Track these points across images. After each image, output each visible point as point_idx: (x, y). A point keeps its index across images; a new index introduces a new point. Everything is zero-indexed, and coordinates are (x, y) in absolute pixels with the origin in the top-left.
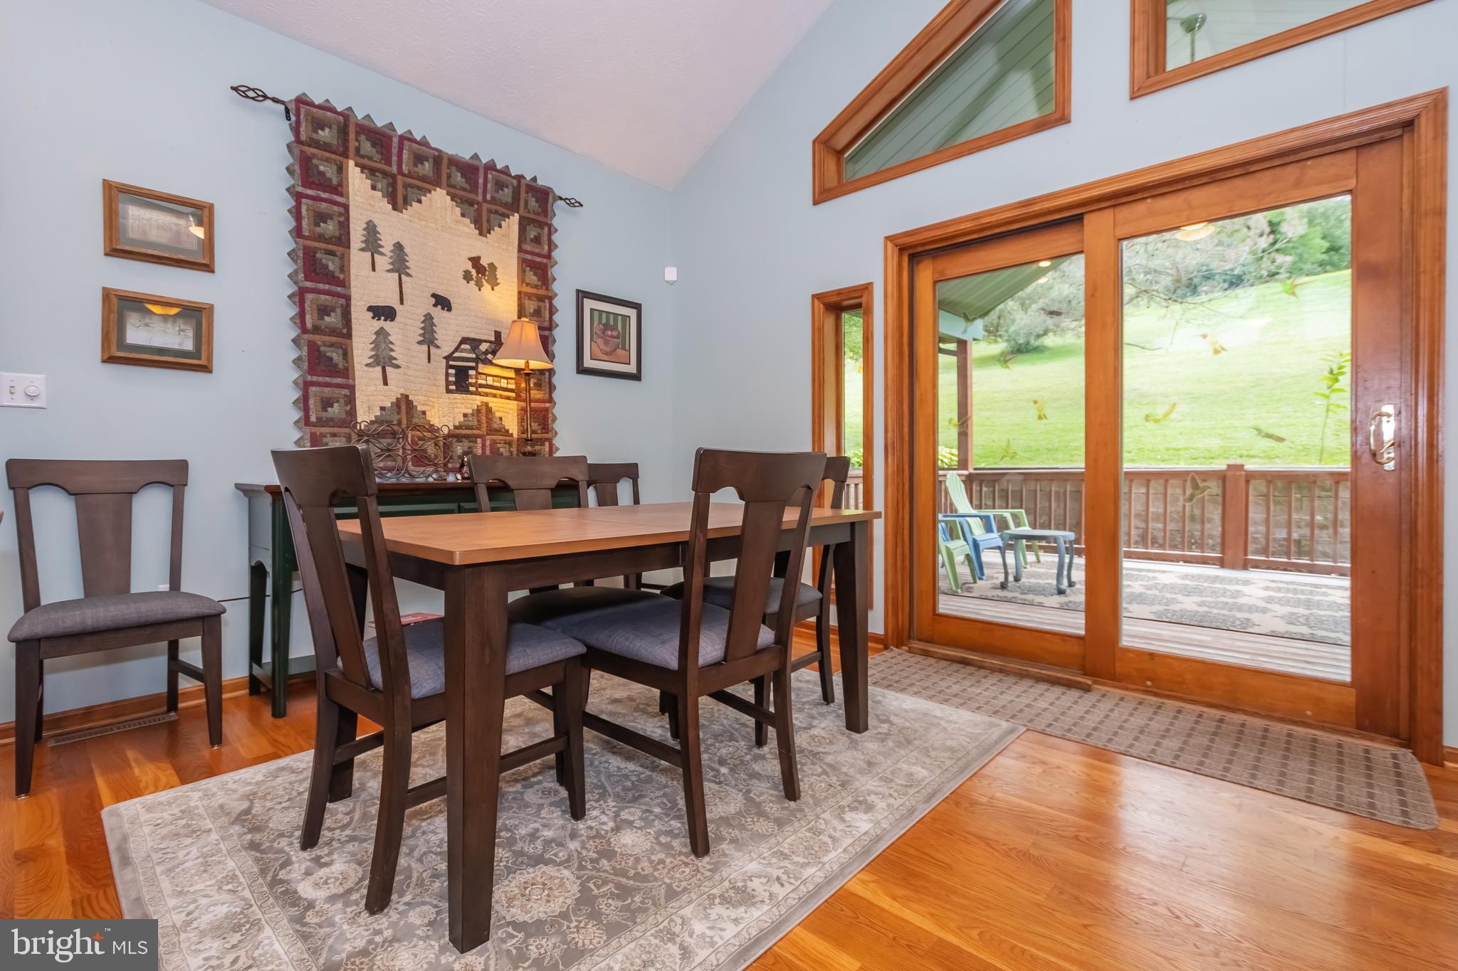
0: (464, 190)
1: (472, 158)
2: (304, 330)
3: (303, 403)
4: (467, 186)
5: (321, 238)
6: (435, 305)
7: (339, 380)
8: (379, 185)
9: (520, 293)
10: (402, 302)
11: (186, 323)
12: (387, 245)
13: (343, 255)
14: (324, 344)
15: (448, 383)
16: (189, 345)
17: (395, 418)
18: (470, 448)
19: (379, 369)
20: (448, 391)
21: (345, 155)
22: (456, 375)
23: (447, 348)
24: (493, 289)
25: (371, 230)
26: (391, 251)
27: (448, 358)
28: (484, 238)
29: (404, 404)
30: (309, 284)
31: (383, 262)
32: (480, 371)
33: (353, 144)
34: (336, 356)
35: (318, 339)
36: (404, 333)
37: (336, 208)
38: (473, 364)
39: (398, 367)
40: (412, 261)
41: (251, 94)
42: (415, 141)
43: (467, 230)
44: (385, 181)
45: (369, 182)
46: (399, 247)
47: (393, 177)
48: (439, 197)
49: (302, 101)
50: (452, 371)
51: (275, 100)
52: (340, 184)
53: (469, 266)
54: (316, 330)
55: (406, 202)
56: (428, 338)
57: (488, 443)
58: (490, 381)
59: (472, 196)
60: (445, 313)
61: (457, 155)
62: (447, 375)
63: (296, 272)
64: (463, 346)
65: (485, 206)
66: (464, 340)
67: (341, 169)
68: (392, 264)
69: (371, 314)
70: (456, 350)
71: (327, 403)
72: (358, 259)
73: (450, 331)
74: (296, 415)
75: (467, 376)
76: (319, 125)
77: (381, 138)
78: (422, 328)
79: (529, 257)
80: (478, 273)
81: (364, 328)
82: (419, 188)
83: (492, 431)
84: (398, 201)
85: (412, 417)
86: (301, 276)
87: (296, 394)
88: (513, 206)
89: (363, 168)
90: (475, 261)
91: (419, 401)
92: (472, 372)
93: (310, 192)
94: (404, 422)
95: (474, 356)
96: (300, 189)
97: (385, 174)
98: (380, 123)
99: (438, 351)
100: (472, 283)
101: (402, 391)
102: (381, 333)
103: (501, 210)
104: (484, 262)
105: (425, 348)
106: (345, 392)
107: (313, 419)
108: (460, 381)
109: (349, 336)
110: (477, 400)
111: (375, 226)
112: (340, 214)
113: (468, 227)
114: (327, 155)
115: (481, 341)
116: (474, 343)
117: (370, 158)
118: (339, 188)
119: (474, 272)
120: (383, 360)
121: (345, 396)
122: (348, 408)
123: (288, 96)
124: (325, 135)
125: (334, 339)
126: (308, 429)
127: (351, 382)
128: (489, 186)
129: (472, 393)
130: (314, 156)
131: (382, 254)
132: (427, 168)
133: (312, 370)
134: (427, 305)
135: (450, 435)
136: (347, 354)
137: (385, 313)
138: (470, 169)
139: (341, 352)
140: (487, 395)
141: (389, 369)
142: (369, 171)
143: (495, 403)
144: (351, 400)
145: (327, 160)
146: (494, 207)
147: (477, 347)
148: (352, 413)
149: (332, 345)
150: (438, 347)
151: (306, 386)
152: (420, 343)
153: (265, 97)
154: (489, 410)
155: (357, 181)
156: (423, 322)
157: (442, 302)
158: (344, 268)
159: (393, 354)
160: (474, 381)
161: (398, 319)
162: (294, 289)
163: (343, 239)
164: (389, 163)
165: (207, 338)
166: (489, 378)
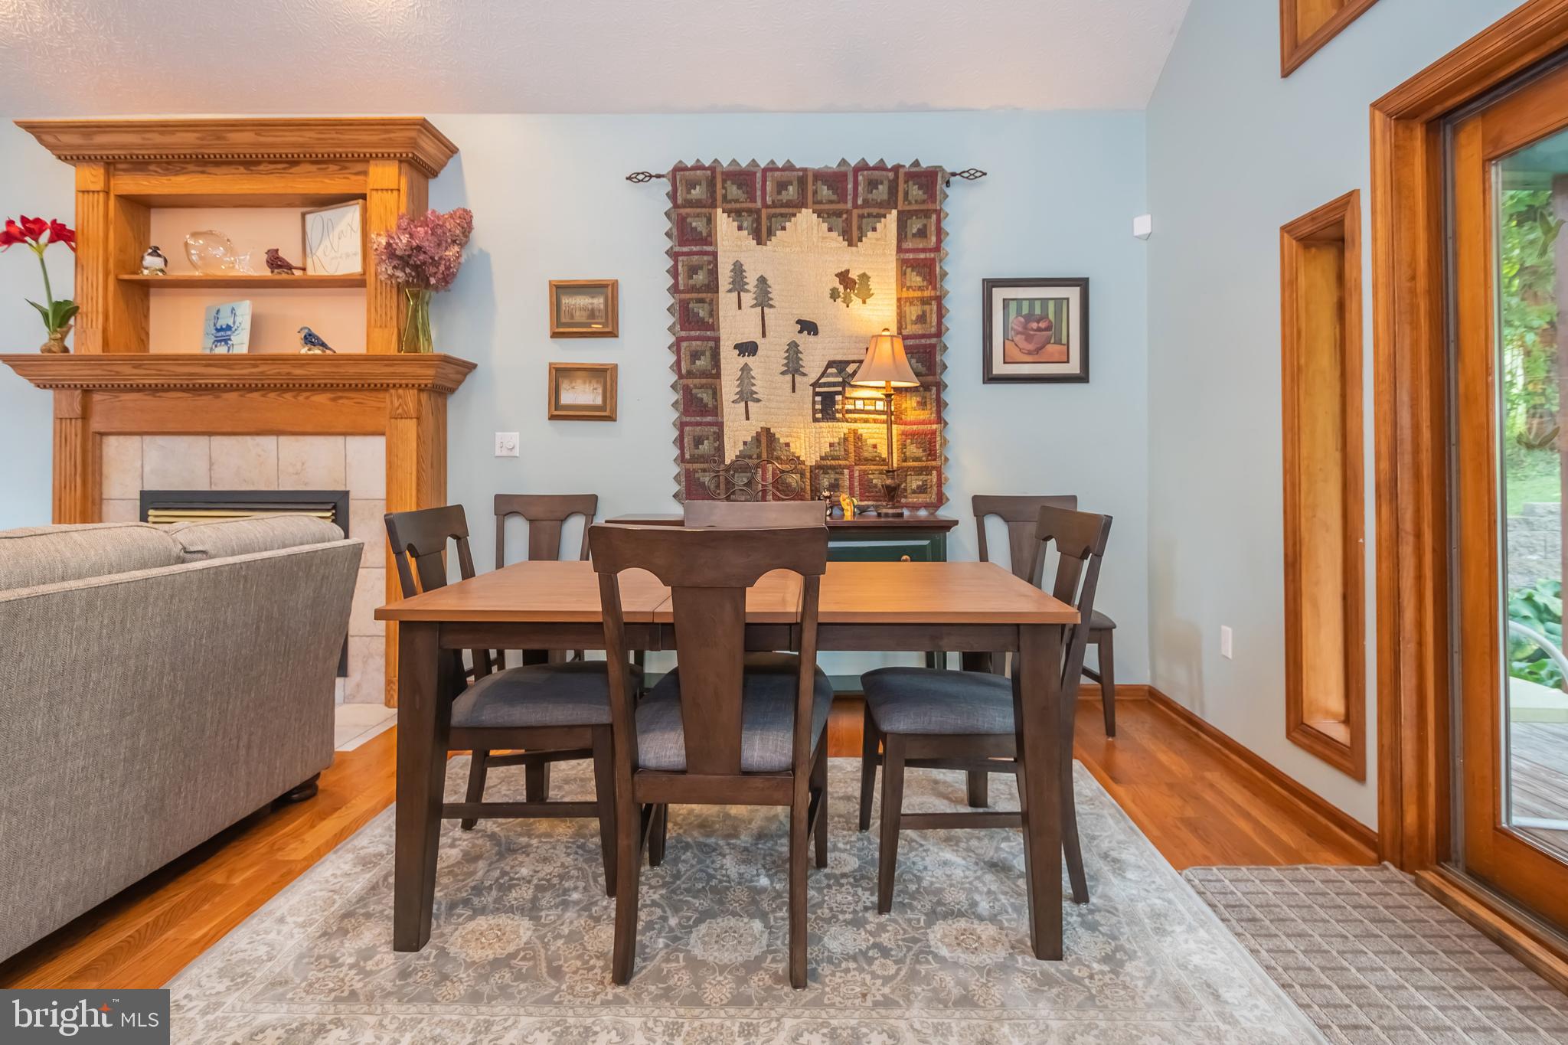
0: (831, 202)
1: (839, 165)
2: (681, 376)
3: (680, 441)
4: (834, 198)
5: (693, 289)
6: (800, 332)
7: (709, 419)
8: (745, 224)
9: (899, 300)
10: (764, 335)
11: (597, 382)
12: (751, 281)
13: (711, 303)
14: (696, 387)
15: (815, 412)
16: (599, 401)
17: (755, 452)
18: (836, 480)
19: (743, 404)
20: (815, 420)
21: (714, 206)
22: (822, 402)
23: (813, 376)
24: (864, 302)
25: (738, 270)
26: (756, 286)
27: (815, 385)
28: (854, 249)
29: (766, 438)
30: (683, 334)
31: (748, 299)
32: (847, 395)
33: (720, 192)
34: (706, 397)
35: (690, 382)
36: (767, 366)
37: (706, 258)
38: (840, 389)
39: (758, 401)
40: (776, 292)
41: (641, 177)
42: (778, 169)
43: (834, 245)
44: (750, 219)
45: (736, 224)
46: (762, 280)
47: (758, 212)
48: (806, 218)
49: (679, 168)
50: (818, 399)
51: (658, 176)
52: (710, 234)
53: (836, 283)
54: (690, 374)
55: (770, 233)
56: (793, 366)
57: (856, 474)
58: (859, 405)
59: (841, 206)
60: (812, 338)
61: (826, 167)
62: (814, 403)
63: (674, 324)
64: (830, 371)
65: (855, 212)
66: (830, 364)
67: (710, 220)
68: (756, 299)
69: (737, 352)
70: (823, 375)
71: (698, 441)
72: (726, 300)
73: (816, 355)
74: (676, 452)
75: (834, 403)
76: (691, 185)
77: (744, 178)
78: (786, 358)
79: (911, 256)
80: (846, 288)
81: (731, 363)
82: (782, 215)
83: (860, 460)
84: (761, 236)
85: (774, 450)
86: (678, 327)
87: (676, 433)
88: (891, 202)
89: (729, 212)
90: (843, 277)
91: (781, 434)
92: (839, 398)
93: (685, 249)
94: (764, 456)
95: (841, 380)
96: (677, 249)
97: (750, 211)
98: (744, 164)
99: (805, 379)
100: (839, 300)
101: (763, 424)
102: (746, 369)
103: (875, 211)
104: (854, 275)
105: (789, 377)
106: (715, 429)
107: (687, 456)
108: (827, 407)
109: (718, 376)
110: (844, 428)
111: (742, 265)
112: (709, 263)
113: (836, 240)
114: (699, 210)
115: (848, 363)
116: (840, 365)
117: (737, 201)
118: (708, 239)
119: (841, 289)
120: (746, 396)
121: (714, 433)
122: (716, 445)
123: (666, 169)
124: (697, 193)
125: (704, 381)
126: (683, 466)
127: (720, 419)
128: (860, 189)
129: (838, 420)
130: (688, 215)
131: (747, 291)
132: (792, 192)
133: (686, 412)
134: (791, 332)
135: (818, 467)
136: (716, 393)
137: (747, 349)
138: (835, 180)
139: (710, 392)
140: (855, 421)
141: (750, 404)
142: (736, 213)
143: (863, 429)
144: (719, 437)
145: (698, 215)
146: (866, 211)
147: (844, 370)
148: (720, 450)
149: (702, 387)
150: (805, 375)
151: (681, 426)
152: (783, 373)
153: (651, 176)
154: (858, 438)
155: (724, 224)
156: (787, 351)
157: (809, 327)
158: (713, 312)
159: (754, 388)
160: (840, 407)
161: (759, 352)
162: (672, 339)
163: (712, 287)
164: (753, 199)
165: (610, 393)
166: (858, 402)
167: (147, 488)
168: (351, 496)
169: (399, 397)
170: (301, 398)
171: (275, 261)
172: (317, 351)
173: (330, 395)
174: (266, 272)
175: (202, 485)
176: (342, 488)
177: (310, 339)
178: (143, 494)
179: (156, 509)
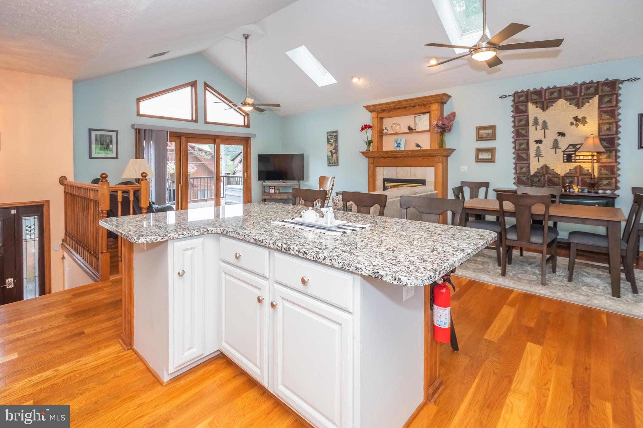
0: (571, 96)
1: (574, 84)
2: (516, 150)
3: (515, 168)
4: (572, 94)
5: (520, 126)
6: (559, 136)
7: (525, 162)
8: (538, 106)
9: (599, 124)
10: (545, 137)
11: (490, 153)
12: (541, 122)
13: (526, 129)
14: (521, 153)
15: (564, 159)
16: (490, 157)
17: (541, 172)
18: (572, 180)
19: (537, 158)
20: (564, 162)
21: (528, 102)
22: (567, 157)
23: (563, 149)
24: (584, 125)
25: (536, 120)
26: (542, 123)
27: (564, 151)
28: (580, 109)
29: (546, 167)
30: (517, 138)
31: (539, 127)
32: (577, 154)
33: (530, 98)
34: (524, 156)
35: (519, 152)
36: (546, 147)
37: (525, 117)
38: (574, 153)
39: (542, 157)
40: (549, 125)
41: (504, 97)
42: (551, 89)
43: (572, 109)
44: (540, 104)
45: (535, 106)
46: (544, 122)
47: (543, 102)
48: (562, 102)
49: (516, 93)
50: (565, 156)
51: (509, 96)
52: (526, 110)
53: (573, 120)
54: (519, 150)
55: (548, 108)
56: (556, 145)
57: (580, 179)
58: (582, 157)
59: (575, 97)
60: (563, 137)
61: (569, 85)
62: (564, 157)
63: (514, 136)
64: (570, 147)
65: (581, 98)
66: (570, 145)
67: (526, 106)
68: (542, 127)
69: (535, 143)
70: (567, 148)
71: (522, 168)
72: (531, 128)
73: (564, 143)
74: (514, 171)
75: (571, 157)
76: (520, 97)
77: (538, 93)
78: (553, 144)
79: (604, 109)
80: (576, 122)
81: (533, 147)
82: (552, 102)
83: (581, 174)
84: (543, 109)
85: (548, 171)
86: (515, 137)
87: (514, 166)
88: (596, 93)
89: (533, 103)
90: (576, 118)
91: (551, 166)
92: (573, 155)
93: (518, 115)
94: (545, 173)
95: (574, 150)
96: (515, 115)
97: (540, 102)
98: (538, 88)
99: (560, 150)
100: (574, 126)
101: (544, 164)
102: (538, 148)
103: (589, 96)
104: (580, 117)
105: (554, 150)
106: (527, 165)
107: (518, 172)
108: (569, 158)
109: (528, 150)
110: (575, 165)
111: (537, 118)
112: (526, 118)
113: (573, 107)
114: (522, 104)
115: (577, 145)
116: (574, 146)
117: (535, 99)
118: (526, 111)
119: (575, 122)
120: (538, 155)
121: (527, 166)
122: (528, 169)
123: (512, 93)
124: (522, 99)
125: (524, 151)
126: (516, 175)
127: (529, 162)
128: (583, 91)
129: (573, 162)
130: (519, 105)
131: (539, 125)
132: (556, 94)
133: (518, 160)
134: (556, 136)
135: (565, 176)
136: (528, 155)
137: (539, 142)
138: (573, 89)
139: (526, 154)
140: (580, 162)
141: (540, 158)
142: (535, 103)
143: (582, 165)
144: (529, 167)
145: (522, 105)
146: (585, 97)
147: (575, 147)
148: (529, 171)
149: (523, 153)
150: (560, 148)
151: (516, 164)
152: (552, 148)
153: (507, 96)
154: (581, 168)
155: (531, 106)
156: (553, 142)
157: (562, 134)
158: (527, 132)
159: (541, 153)
160: (574, 158)
161: (543, 143)
162: (513, 140)
163: (527, 124)
164: (541, 98)
165: (493, 156)
166: (580, 157)
167: (385, 178)
168: (426, 181)
169: (438, 158)
170: (416, 159)
171: (410, 128)
172: (419, 149)
173: (421, 158)
174: (408, 131)
175: (395, 178)
176: (424, 179)
177: (418, 146)
178: (384, 179)
179: (386, 182)
